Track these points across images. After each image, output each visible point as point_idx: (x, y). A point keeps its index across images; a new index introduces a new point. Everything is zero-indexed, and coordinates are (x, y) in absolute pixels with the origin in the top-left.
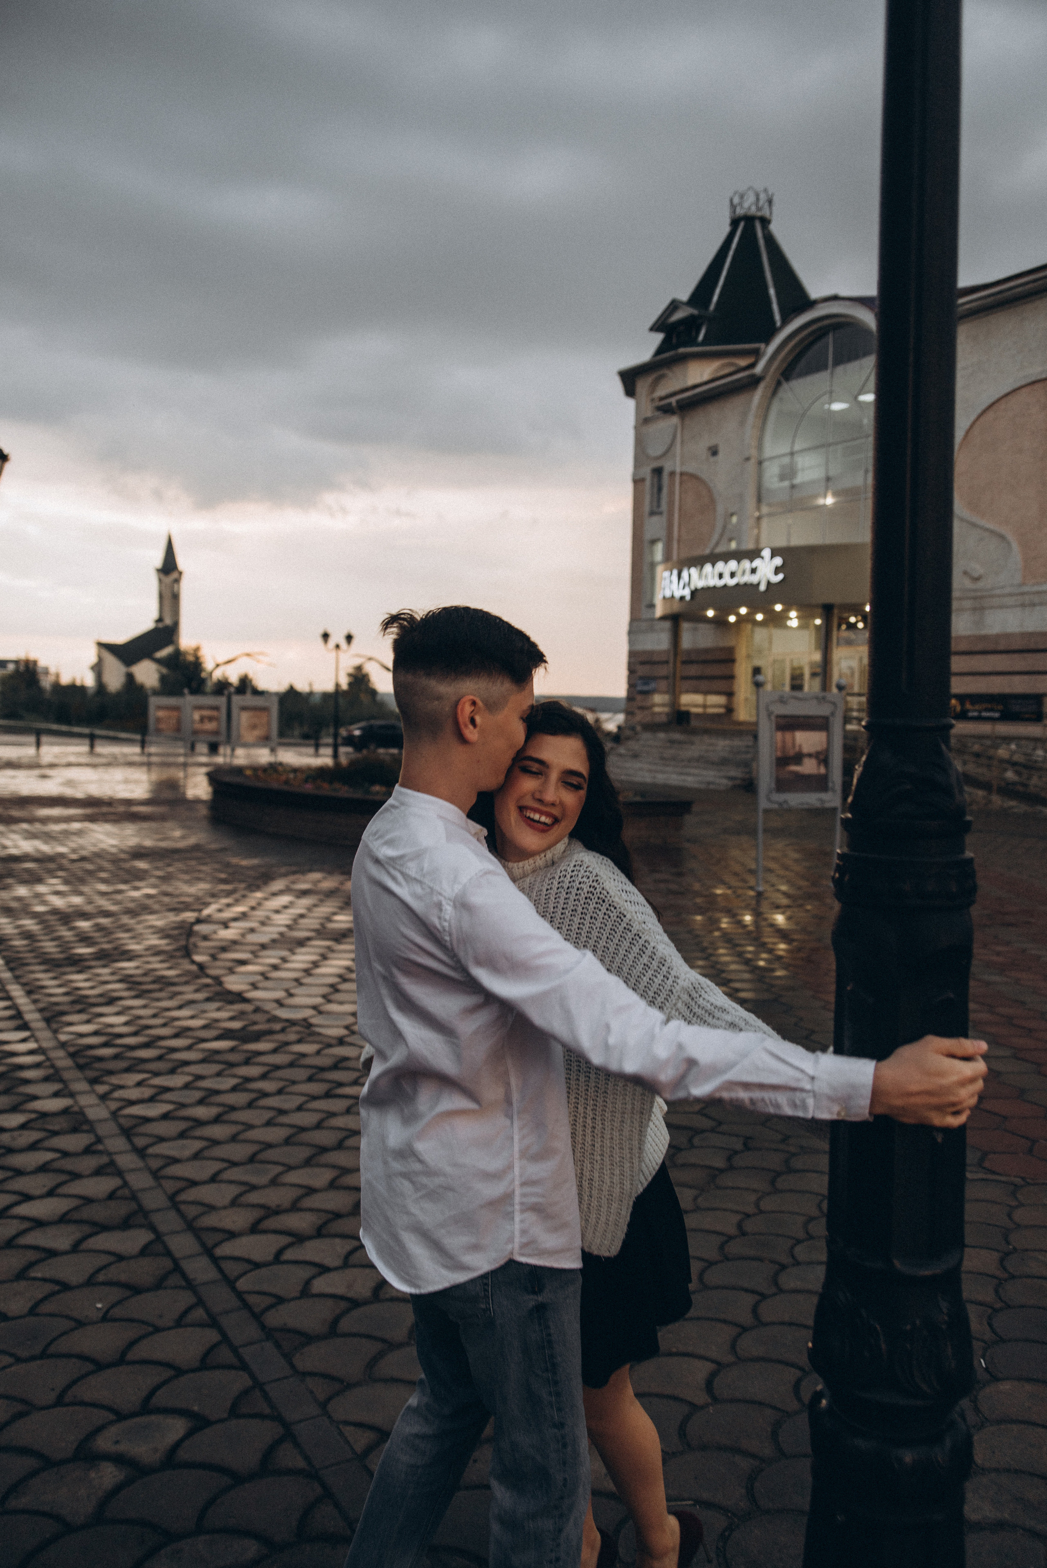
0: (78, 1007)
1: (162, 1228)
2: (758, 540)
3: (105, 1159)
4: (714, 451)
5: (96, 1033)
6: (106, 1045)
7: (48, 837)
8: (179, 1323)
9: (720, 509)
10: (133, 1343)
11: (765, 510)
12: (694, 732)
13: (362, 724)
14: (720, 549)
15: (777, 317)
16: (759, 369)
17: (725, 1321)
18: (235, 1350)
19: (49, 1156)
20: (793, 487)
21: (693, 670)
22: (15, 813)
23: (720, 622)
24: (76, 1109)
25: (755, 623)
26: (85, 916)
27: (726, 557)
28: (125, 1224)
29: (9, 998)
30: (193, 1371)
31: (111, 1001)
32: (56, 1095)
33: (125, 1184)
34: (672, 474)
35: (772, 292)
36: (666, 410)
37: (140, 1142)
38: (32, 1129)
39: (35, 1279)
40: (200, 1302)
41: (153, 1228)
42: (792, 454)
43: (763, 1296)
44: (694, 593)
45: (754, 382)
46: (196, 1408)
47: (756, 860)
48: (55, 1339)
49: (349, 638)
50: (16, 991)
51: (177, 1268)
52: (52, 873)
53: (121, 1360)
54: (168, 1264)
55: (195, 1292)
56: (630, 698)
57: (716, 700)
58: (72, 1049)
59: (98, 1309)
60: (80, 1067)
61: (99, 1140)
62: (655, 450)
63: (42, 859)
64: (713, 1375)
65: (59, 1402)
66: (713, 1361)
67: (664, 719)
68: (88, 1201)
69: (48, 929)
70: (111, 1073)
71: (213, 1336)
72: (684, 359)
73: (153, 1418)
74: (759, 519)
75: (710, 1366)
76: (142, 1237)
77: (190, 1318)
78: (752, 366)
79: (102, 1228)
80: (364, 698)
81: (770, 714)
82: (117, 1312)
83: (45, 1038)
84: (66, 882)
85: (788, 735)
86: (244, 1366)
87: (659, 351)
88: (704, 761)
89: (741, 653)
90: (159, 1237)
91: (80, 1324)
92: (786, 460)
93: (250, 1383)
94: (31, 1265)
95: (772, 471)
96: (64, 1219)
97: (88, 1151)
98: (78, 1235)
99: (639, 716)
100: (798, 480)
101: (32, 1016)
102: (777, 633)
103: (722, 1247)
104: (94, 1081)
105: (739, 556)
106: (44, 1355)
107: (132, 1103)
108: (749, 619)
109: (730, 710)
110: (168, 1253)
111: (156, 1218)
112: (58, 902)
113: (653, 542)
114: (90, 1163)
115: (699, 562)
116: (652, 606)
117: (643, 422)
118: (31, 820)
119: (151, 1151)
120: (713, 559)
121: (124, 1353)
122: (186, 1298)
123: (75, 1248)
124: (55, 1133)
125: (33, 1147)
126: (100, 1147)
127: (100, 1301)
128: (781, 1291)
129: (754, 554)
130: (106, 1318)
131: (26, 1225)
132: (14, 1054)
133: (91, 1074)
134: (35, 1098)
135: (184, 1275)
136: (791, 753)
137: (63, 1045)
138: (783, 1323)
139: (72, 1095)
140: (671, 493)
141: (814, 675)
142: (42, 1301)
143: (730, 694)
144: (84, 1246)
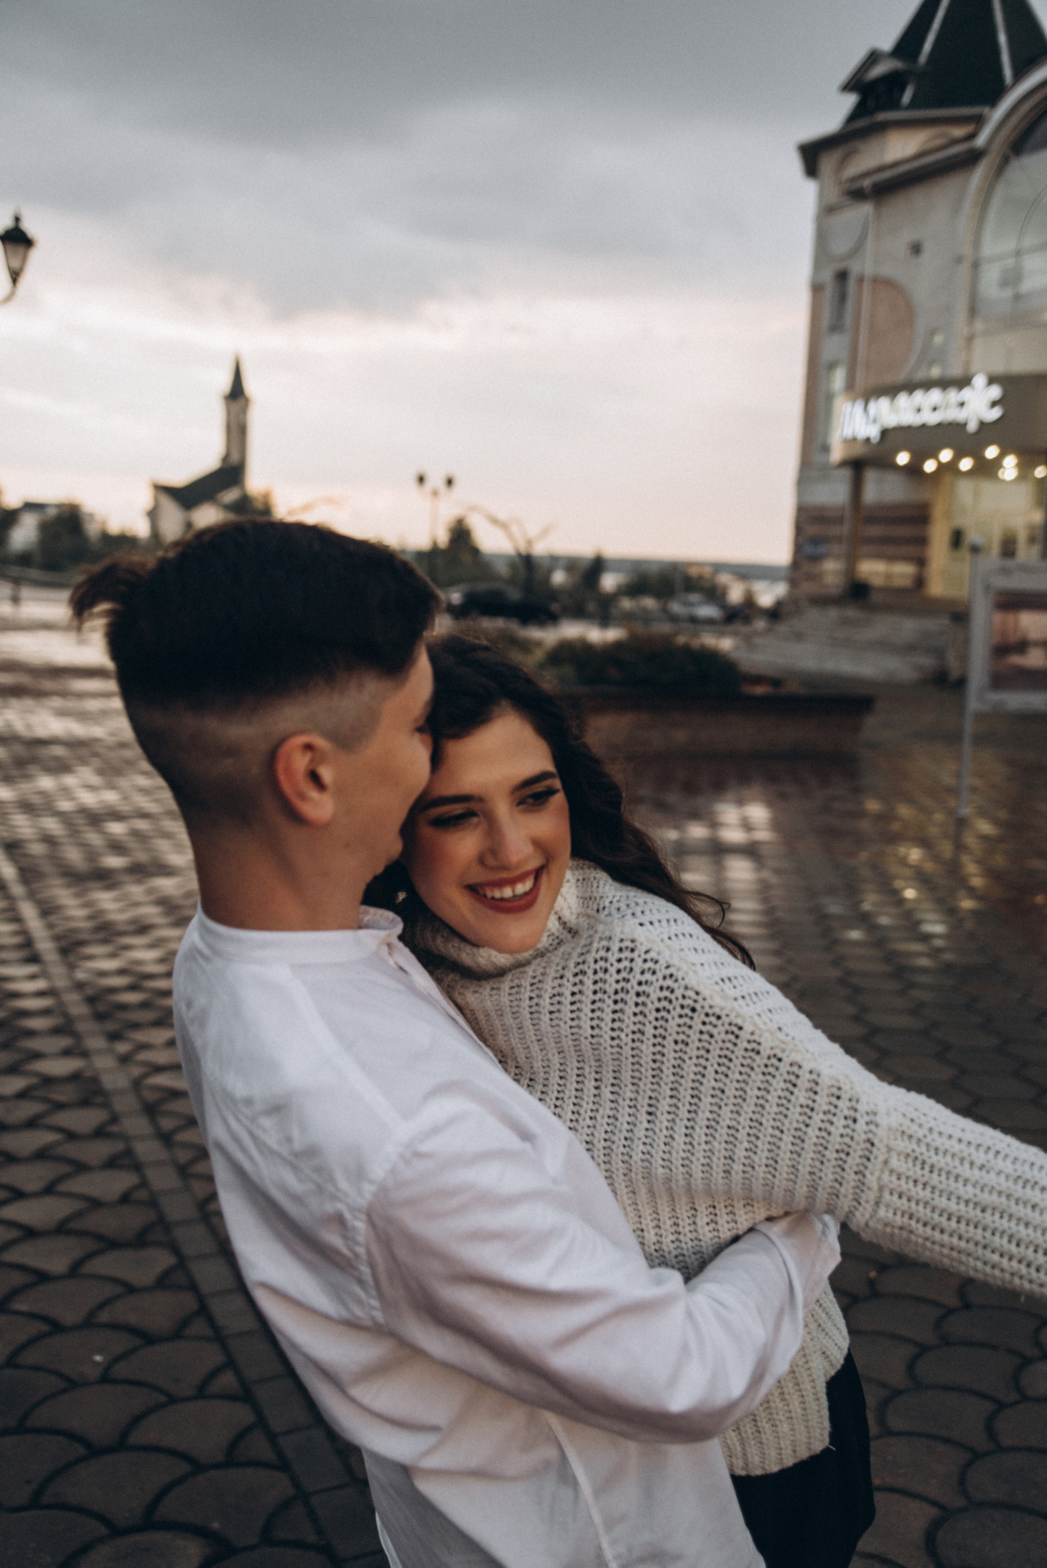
0: (100, 936)
1: (189, 1250)
2: (968, 364)
3: (119, 1146)
4: (916, 249)
5: (122, 972)
6: (133, 988)
7: (83, 716)
8: (202, 1392)
9: (922, 324)
10: (138, 1419)
11: (979, 326)
12: (873, 609)
13: (464, 587)
14: (920, 375)
15: (1008, 72)
16: (981, 141)
17: (947, 1441)
18: (272, 1438)
19: (50, 1137)
20: (1017, 297)
21: (875, 531)
22: (48, 684)
23: (914, 470)
24: (88, 1074)
25: (958, 472)
26: (117, 816)
27: (927, 385)
28: (141, 1241)
29: (17, 919)
30: (217, 1466)
31: (143, 929)
32: (67, 1053)
33: (144, 1184)
34: (861, 280)
35: (1002, 39)
36: (857, 195)
37: (167, 1124)
38: (32, 1098)
39: (17, 1313)
40: (231, 1363)
41: (174, 1248)
42: (1018, 253)
43: (1001, 1406)
44: (885, 433)
45: (973, 158)
46: (216, 1525)
47: (958, 775)
48: (38, 1404)
49: (450, 482)
50: (29, 911)
51: (203, 1310)
52: (84, 762)
53: (121, 1444)
54: (189, 1302)
55: (225, 1347)
56: (796, 564)
57: (903, 571)
58: (90, 992)
59: (98, 1363)
60: (100, 1017)
61: (115, 1119)
62: (840, 246)
63: (75, 744)
64: (935, 1526)
65: (35, 1503)
66: (934, 1503)
67: (834, 591)
68: (95, 1203)
69: (73, 831)
70: (135, 1026)
71: (243, 1415)
72: (882, 128)
73: (158, 1537)
74: (970, 339)
75: (933, 1511)
76: (163, 1260)
77: (217, 1385)
78: (972, 136)
79: (111, 1244)
80: (466, 558)
81: (987, 588)
82: (121, 1370)
83: (59, 976)
84: (100, 772)
85: (1010, 618)
86: (283, 1465)
87: (853, 117)
88: (884, 646)
89: (938, 512)
90: (182, 1262)
91: (72, 1384)
92: (1011, 261)
93: (291, 1492)
94: (15, 1292)
95: (991, 276)
96: (62, 1229)
97: (100, 1133)
98: (77, 1253)
99: (807, 588)
100: (1026, 286)
101: (45, 946)
102: (987, 487)
103: (939, 1323)
104: (114, 1037)
105: (944, 384)
106: (21, 1429)
107: (158, 1069)
108: (952, 466)
109: (920, 582)
110: (193, 1287)
111: (180, 1234)
112: (89, 799)
113: (832, 366)
114: (102, 1150)
115: (891, 391)
116: (826, 449)
117: (827, 211)
118: (64, 694)
119: (180, 1137)
120: (910, 387)
121: (125, 1435)
122: (213, 1356)
123: (74, 1272)
124: (60, 1106)
125: (32, 1124)
126: (115, 1129)
127: (100, 1352)
128: (1025, 1398)
129: (963, 382)
130: (106, 1378)
131: (14, 1234)
132: (16, 995)
133: (111, 1026)
134: (37, 1056)
135: (211, 1321)
136: (1013, 639)
137: (80, 986)
138: (1030, 1449)
139: (85, 1054)
140: (859, 301)
141: (1032, 540)
142: (23, 1347)
143: (921, 562)
144: (88, 1268)
